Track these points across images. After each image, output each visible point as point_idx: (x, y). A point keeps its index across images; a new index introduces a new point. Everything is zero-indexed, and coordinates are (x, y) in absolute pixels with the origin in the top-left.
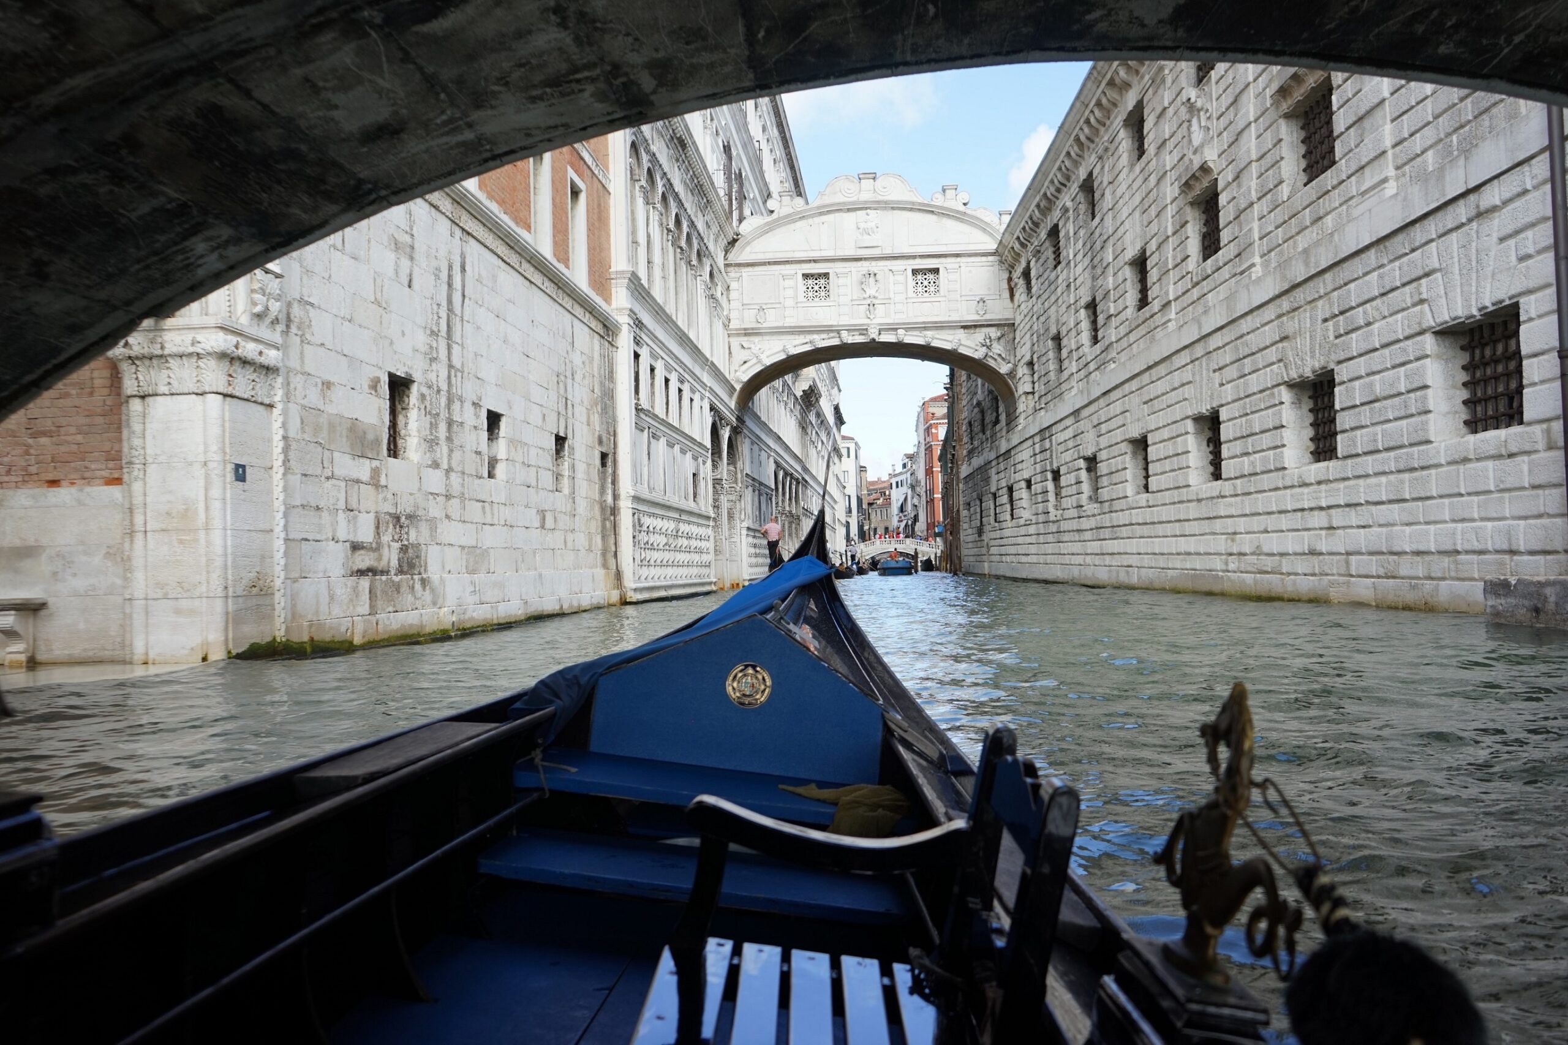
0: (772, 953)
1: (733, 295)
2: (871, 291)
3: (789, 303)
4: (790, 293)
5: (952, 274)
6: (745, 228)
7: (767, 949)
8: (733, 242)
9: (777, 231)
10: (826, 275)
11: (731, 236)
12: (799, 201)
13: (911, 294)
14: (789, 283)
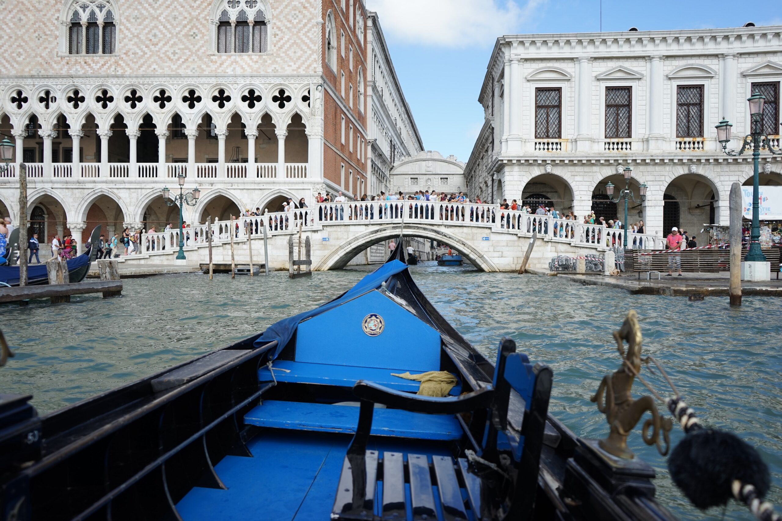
0: (398, 456)
1: (391, 183)
2: (429, 183)
3: (407, 186)
4: (407, 183)
5: (451, 179)
6: (395, 165)
7: (396, 454)
8: (392, 169)
9: (404, 166)
10: (417, 178)
11: (391, 167)
12: (410, 157)
13: (440, 184)
14: (407, 180)
